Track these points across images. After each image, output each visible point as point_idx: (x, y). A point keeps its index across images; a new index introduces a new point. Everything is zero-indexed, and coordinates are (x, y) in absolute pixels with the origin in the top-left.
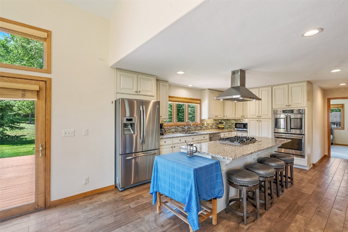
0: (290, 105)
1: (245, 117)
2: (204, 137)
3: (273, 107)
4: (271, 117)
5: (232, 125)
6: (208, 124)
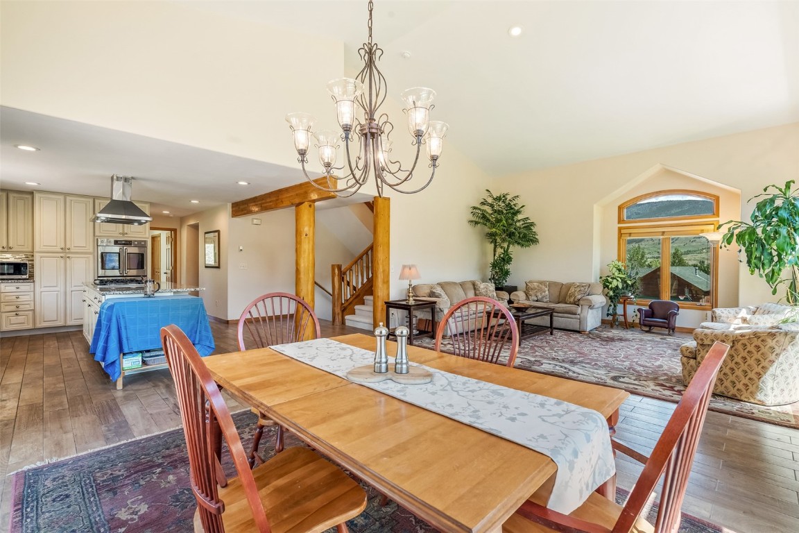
0: (126, 234)
1: (13, 249)
3: (97, 234)
4: (91, 250)
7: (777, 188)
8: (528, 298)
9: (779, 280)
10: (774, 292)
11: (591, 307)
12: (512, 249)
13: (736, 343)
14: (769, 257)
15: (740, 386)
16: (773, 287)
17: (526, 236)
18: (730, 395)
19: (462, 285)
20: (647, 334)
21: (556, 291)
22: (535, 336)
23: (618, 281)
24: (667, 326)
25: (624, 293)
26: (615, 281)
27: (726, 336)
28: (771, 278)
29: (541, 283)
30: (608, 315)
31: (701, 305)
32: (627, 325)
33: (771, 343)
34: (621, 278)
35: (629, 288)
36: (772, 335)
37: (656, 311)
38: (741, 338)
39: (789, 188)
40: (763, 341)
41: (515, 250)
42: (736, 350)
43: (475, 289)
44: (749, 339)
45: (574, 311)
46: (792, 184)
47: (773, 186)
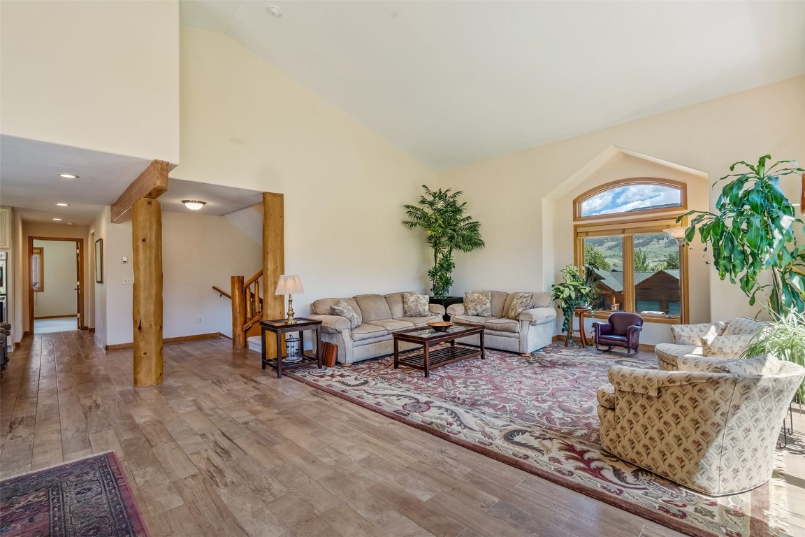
7: (747, 165)
8: (466, 313)
9: (756, 286)
10: (752, 302)
11: (532, 323)
12: (455, 253)
13: (663, 391)
14: (741, 257)
15: (672, 459)
16: (751, 296)
17: (471, 239)
18: (659, 471)
19: (387, 298)
20: (605, 356)
21: (498, 303)
22: (457, 361)
23: (570, 289)
24: (626, 345)
25: (579, 304)
26: (567, 289)
27: (649, 379)
28: (746, 283)
29: (482, 293)
30: (563, 330)
31: (670, 318)
32: (583, 343)
33: (712, 394)
34: (574, 286)
35: (584, 298)
36: (714, 382)
37: (616, 326)
38: (668, 384)
39: (764, 165)
40: (700, 391)
41: (456, 255)
42: (664, 402)
43: (403, 302)
44: (681, 386)
45: (513, 329)
46: (767, 159)
47: (743, 163)
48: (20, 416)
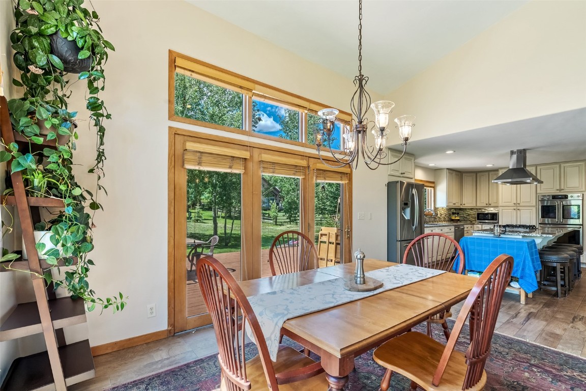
0: (563, 190)
1: (491, 205)
2: (432, 231)
3: (538, 192)
4: (534, 204)
5: (468, 217)
6: (441, 215)
48: (582, 315)
